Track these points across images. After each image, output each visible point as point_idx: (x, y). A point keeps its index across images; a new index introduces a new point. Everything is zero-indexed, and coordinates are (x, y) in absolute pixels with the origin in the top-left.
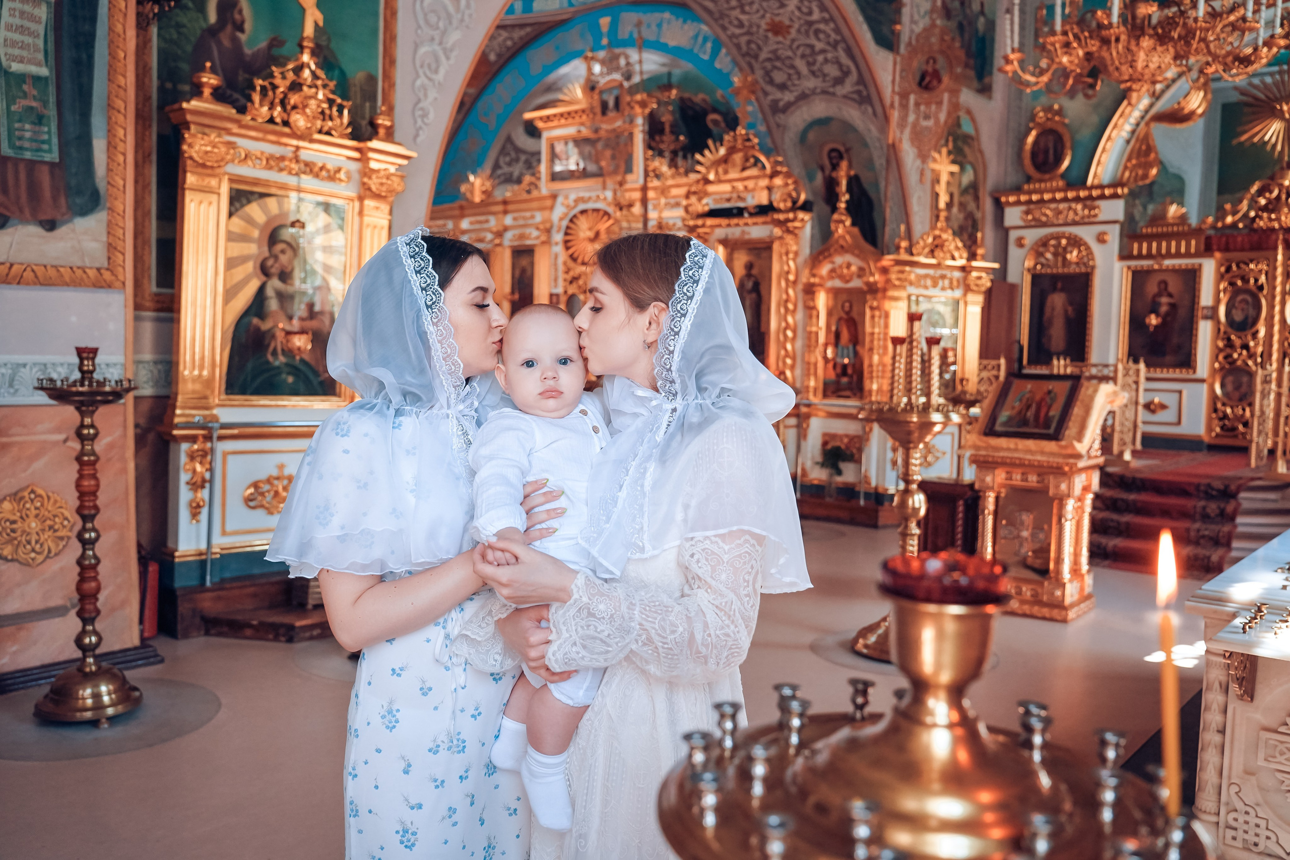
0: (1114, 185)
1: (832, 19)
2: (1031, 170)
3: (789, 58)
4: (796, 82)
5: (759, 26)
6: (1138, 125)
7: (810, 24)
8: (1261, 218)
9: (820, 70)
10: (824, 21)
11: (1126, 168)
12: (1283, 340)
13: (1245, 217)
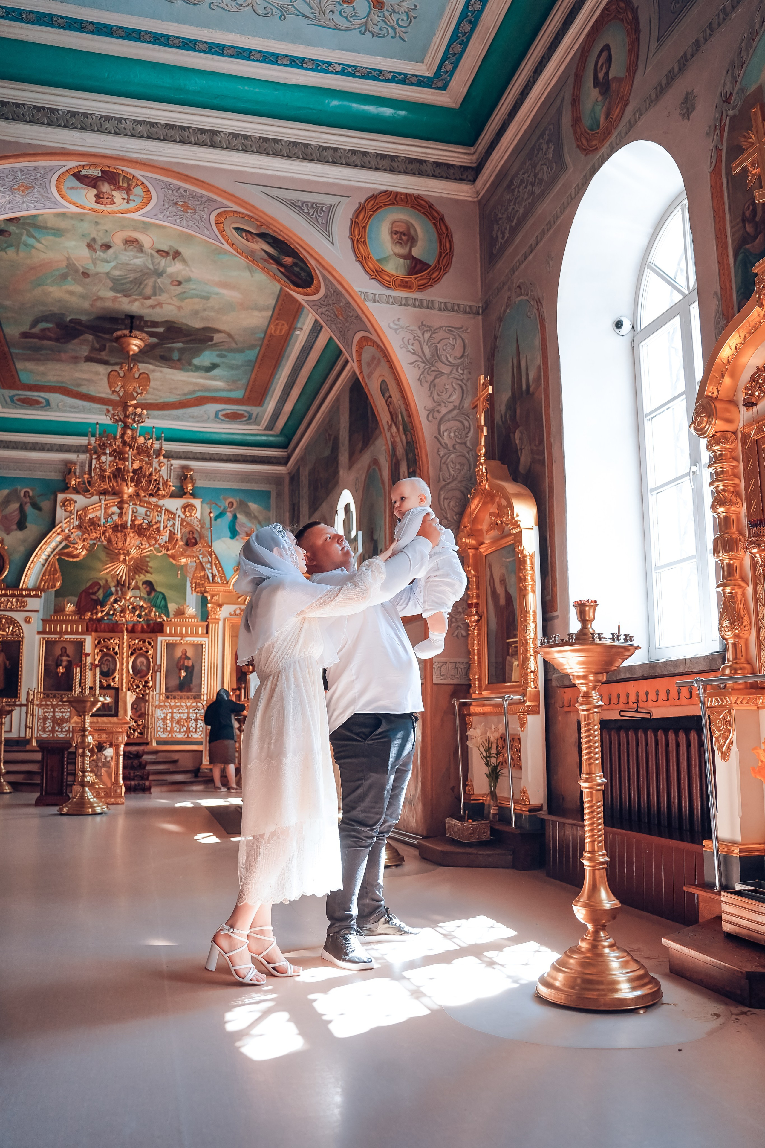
0: (37, 588)
6: (49, 556)
8: (116, 615)
11: (42, 580)
12: (127, 684)
13: (108, 614)
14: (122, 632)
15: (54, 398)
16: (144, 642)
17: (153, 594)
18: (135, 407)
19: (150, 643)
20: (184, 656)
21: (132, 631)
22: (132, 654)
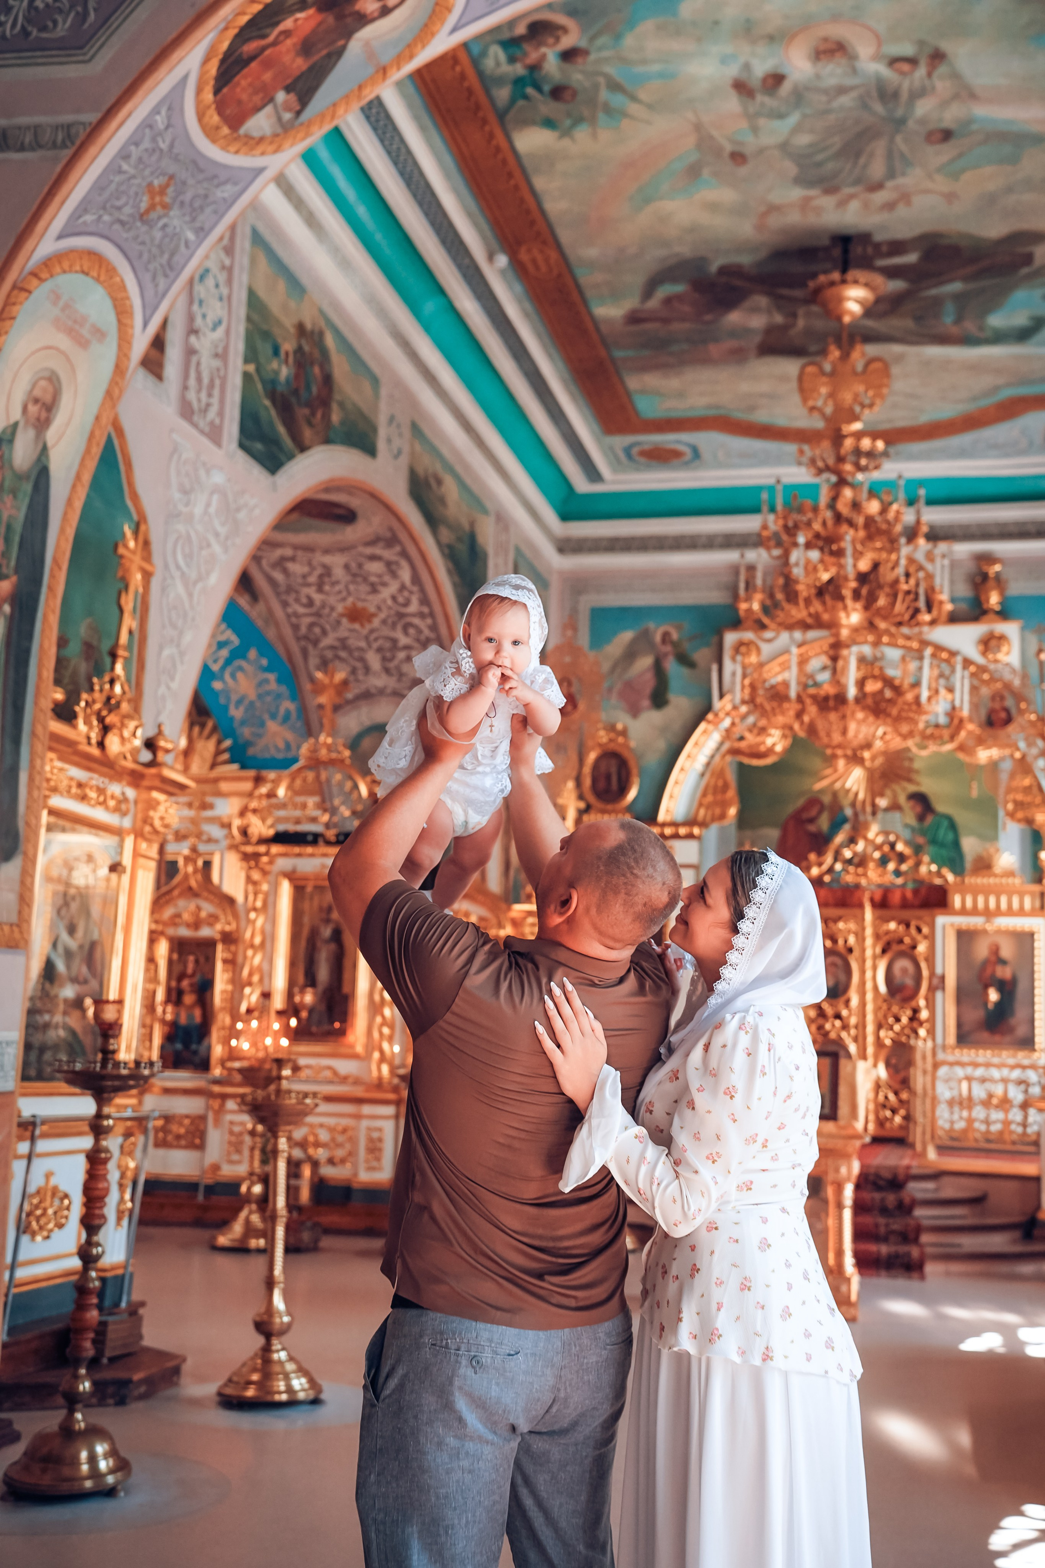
0: (691, 822)
1: (432, 615)
2: (592, 799)
3: (361, 649)
4: (361, 677)
5: (332, 609)
6: (712, 757)
7: (401, 616)
8: (848, 872)
9: (398, 668)
10: (422, 615)
11: (700, 805)
12: (877, 1010)
13: (831, 870)
14: (861, 906)
15: (706, 440)
16: (908, 925)
17: (930, 819)
18: (859, 435)
19: (919, 930)
20: (993, 958)
21: (882, 904)
22: (884, 951)
